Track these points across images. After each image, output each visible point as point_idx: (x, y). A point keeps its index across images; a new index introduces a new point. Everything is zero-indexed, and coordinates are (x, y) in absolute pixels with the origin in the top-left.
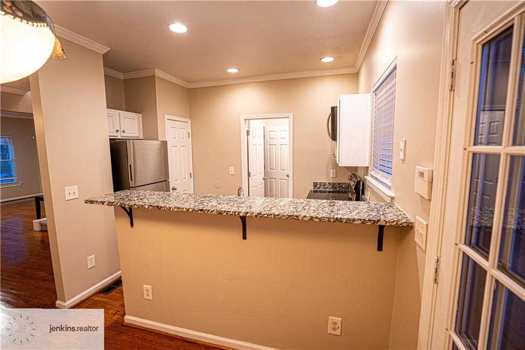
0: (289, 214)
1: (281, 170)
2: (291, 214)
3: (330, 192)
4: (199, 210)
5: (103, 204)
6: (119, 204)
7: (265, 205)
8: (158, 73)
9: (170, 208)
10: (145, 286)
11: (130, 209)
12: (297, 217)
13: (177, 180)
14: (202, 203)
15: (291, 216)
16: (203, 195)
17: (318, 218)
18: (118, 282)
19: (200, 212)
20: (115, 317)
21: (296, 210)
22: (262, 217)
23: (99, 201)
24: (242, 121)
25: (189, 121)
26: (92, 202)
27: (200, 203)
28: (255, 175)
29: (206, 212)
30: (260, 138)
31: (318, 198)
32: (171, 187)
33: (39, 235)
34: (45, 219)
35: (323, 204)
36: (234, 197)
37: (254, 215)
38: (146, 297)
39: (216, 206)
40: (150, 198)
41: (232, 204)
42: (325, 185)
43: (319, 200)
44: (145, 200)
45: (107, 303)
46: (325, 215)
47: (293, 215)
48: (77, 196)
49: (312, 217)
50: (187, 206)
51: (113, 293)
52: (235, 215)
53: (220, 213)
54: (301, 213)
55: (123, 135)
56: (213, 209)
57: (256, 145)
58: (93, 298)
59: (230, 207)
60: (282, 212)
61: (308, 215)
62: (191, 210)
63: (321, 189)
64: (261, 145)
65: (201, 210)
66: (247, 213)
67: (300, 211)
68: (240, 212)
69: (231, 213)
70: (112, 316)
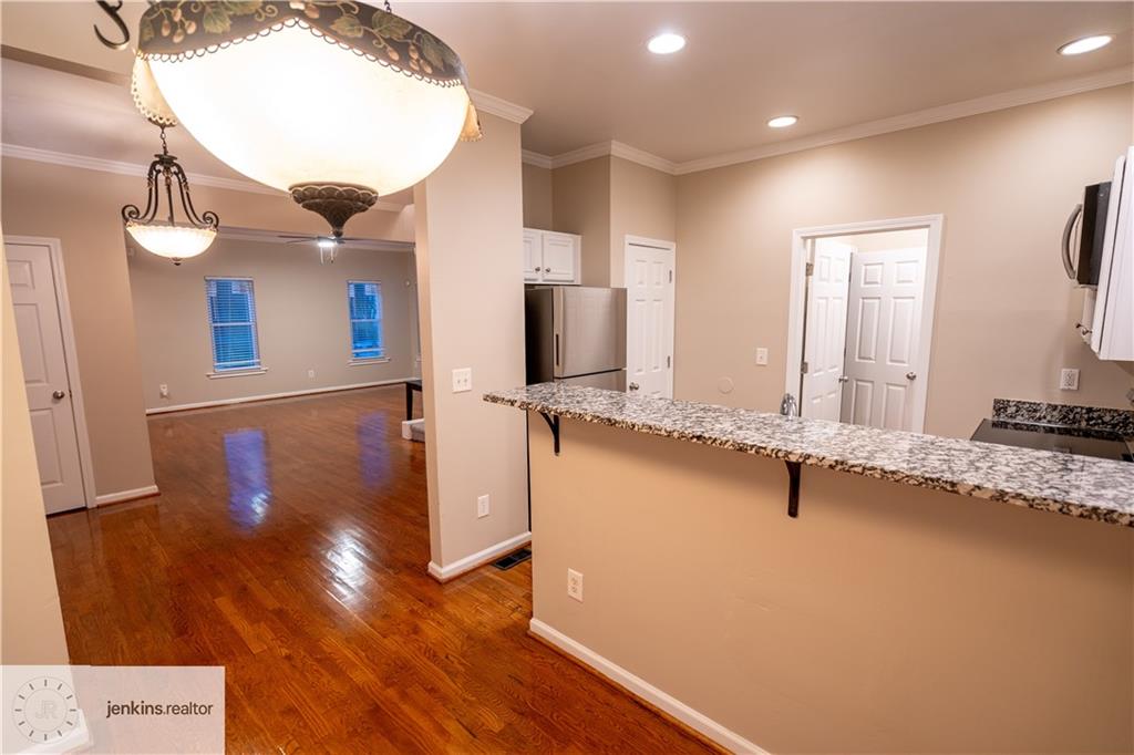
0: (927, 475)
1: (892, 361)
2: (934, 476)
3: (1051, 430)
4: (694, 437)
5: (512, 404)
6: (539, 408)
7: (854, 444)
8: (618, 149)
9: (634, 426)
10: (570, 570)
11: (556, 418)
12: (953, 484)
13: (639, 370)
14: (700, 422)
15: (932, 480)
16: (702, 406)
17: (1025, 499)
18: (522, 554)
19: (695, 440)
20: (516, 616)
21: (950, 468)
22: (848, 471)
23: (506, 398)
24: (797, 241)
25: (673, 246)
26: (495, 399)
27: (695, 422)
28: (820, 370)
29: (709, 442)
30: (838, 281)
31: (1022, 444)
32: (628, 384)
33: (408, 447)
34: (422, 420)
35: (1041, 463)
36: (773, 416)
37: (826, 463)
38: (571, 593)
39: (731, 433)
40: (593, 402)
41: (768, 432)
42: (1035, 411)
43: (1026, 450)
44: (585, 405)
45: (502, 587)
46: (1047, 492)
47: (939, 479)
48: (469, 387)
49: (1002, 494)
50: (667, 424)
51: (513, 571)
52: (777, 457)
53: (742, 449)
54: (965, 476)
55: (549, 276)
56: (725, 438)
57: (827, 298)
58: (482, 571)
59: (764, 438)
60: (905, 465)
61: (989, 486)
62: (676, 435)
63: (1019, 420)
64: (840, 298)
65: (699, 437)
66: (808, 456)
67: (963, 472)
68: (790, 453)
69: (769, 452)
70: (510, 612)
